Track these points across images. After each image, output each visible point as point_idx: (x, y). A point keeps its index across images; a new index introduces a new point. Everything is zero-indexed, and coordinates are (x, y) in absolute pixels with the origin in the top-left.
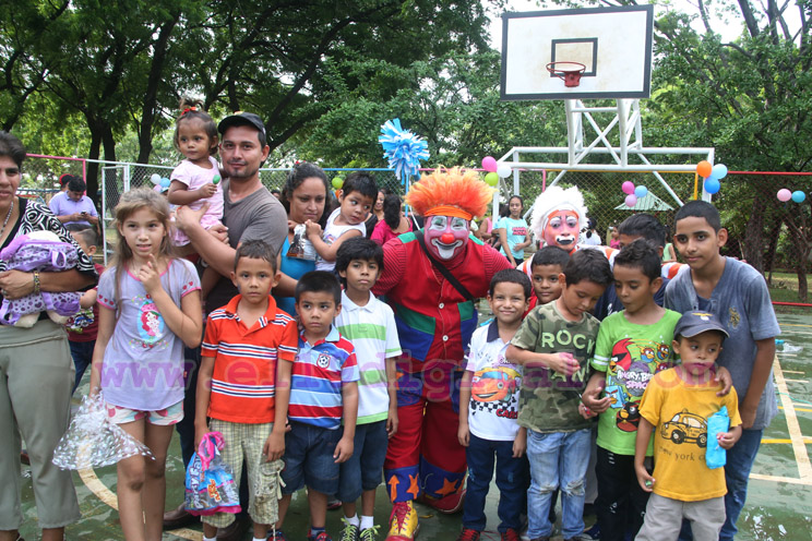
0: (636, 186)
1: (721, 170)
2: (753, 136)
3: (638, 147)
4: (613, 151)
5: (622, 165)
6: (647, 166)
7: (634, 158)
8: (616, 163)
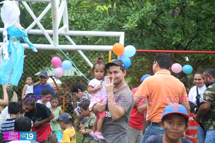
0: (63, 60)
1: (131, 50)
2: (151, 22)
3: (65, 30)
4: (47, 32)
5: (54, 45)
6: (73, 46)
7: (63, 39)
8: (49, 43)
